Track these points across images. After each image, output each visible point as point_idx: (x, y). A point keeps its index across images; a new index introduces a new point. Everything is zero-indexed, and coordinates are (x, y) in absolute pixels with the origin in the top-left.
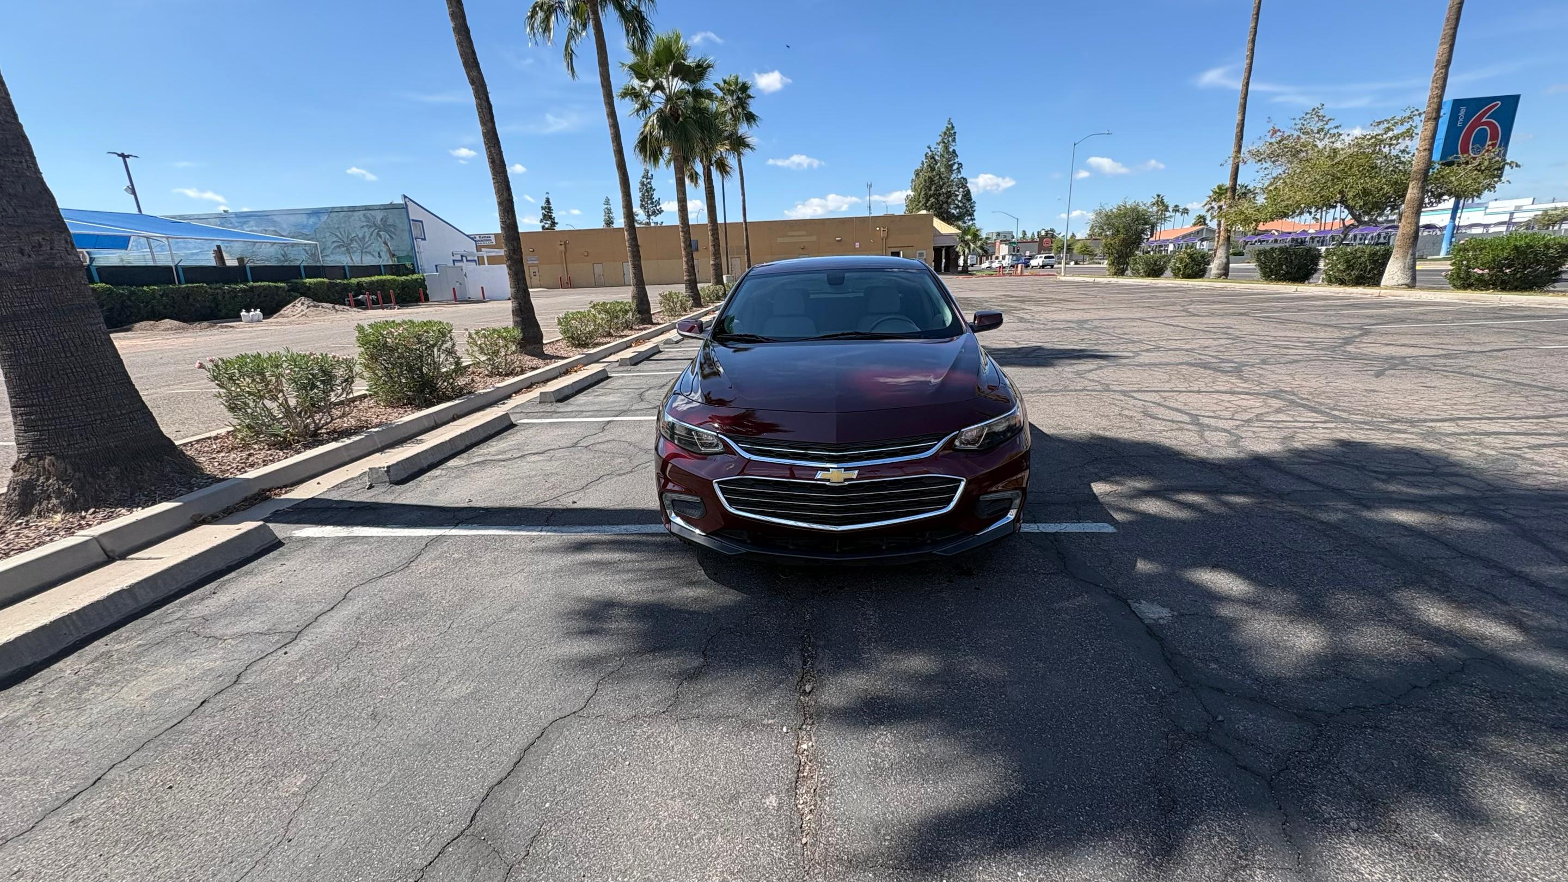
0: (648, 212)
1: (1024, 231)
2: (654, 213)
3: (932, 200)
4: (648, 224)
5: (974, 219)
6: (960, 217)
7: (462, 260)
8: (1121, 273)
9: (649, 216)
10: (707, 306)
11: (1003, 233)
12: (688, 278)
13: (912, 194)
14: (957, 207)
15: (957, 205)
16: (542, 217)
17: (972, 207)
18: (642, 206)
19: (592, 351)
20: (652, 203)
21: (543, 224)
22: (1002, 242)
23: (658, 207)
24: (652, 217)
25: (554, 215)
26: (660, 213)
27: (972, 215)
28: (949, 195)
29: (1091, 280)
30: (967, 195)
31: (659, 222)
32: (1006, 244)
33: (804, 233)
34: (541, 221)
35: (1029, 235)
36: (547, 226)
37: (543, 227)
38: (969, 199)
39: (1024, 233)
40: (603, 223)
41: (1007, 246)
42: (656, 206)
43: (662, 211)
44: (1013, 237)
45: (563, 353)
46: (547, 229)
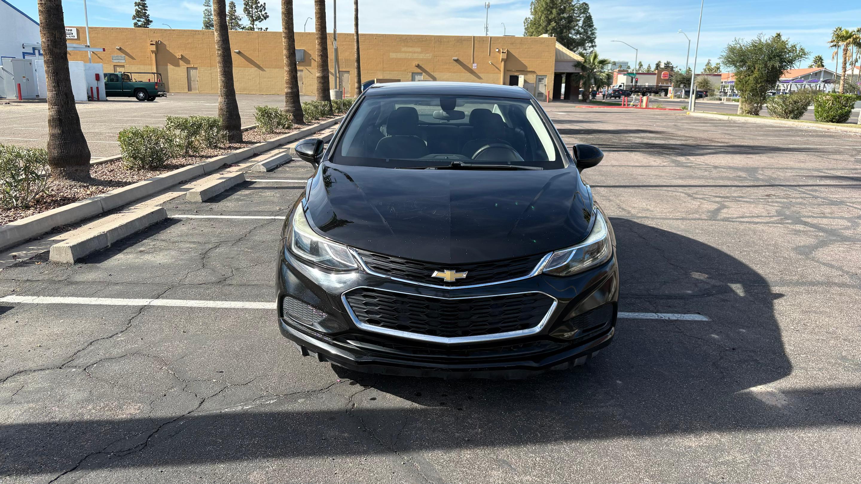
0: (252, 17)
1: (640, 63)
2: (259, 18)
3: (553, 24)
4: (252, 29)
5: (595, 46)
6: (581, 43)
7: (34, 54)
8: (756, 113)
9: (253, 21)
10: (309, 123)
11: (619, 63)
12: (289, 91)
13: (532, 17)
14: (578, 32)
15: (578, 31)
16: (134, 13)
17: (593, 34)
18: (246, 10)
19: (165, 174)
20: (257, 8)
21: (135, 21)
22: (620, 72)
23: (263, 13)
24: (256, 23)
25: (148, 13)
26: (265, 18)
27: (592, 41)
28: (570, 20)
29: (725, 118)
30: (589, 21)
31: (264, 28)
32: (624, 75)
33: (419, 50)
34: (134, 17)
35: (645, 67)
36: (140, 23)
37: (135, 24)
38: (591, 26)
39: (641, 65)
40: (203, 26)
41: (625, 77)
42: (261, 11)
43: (268, 17)
44: (629, 67)
45: (119, 177)
46: (140, 26)
